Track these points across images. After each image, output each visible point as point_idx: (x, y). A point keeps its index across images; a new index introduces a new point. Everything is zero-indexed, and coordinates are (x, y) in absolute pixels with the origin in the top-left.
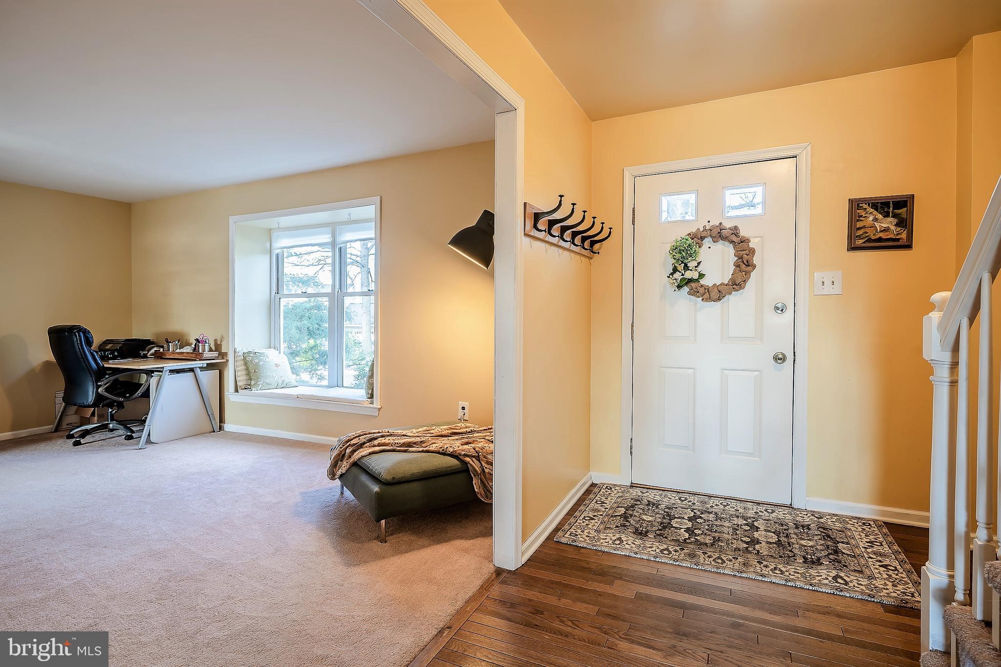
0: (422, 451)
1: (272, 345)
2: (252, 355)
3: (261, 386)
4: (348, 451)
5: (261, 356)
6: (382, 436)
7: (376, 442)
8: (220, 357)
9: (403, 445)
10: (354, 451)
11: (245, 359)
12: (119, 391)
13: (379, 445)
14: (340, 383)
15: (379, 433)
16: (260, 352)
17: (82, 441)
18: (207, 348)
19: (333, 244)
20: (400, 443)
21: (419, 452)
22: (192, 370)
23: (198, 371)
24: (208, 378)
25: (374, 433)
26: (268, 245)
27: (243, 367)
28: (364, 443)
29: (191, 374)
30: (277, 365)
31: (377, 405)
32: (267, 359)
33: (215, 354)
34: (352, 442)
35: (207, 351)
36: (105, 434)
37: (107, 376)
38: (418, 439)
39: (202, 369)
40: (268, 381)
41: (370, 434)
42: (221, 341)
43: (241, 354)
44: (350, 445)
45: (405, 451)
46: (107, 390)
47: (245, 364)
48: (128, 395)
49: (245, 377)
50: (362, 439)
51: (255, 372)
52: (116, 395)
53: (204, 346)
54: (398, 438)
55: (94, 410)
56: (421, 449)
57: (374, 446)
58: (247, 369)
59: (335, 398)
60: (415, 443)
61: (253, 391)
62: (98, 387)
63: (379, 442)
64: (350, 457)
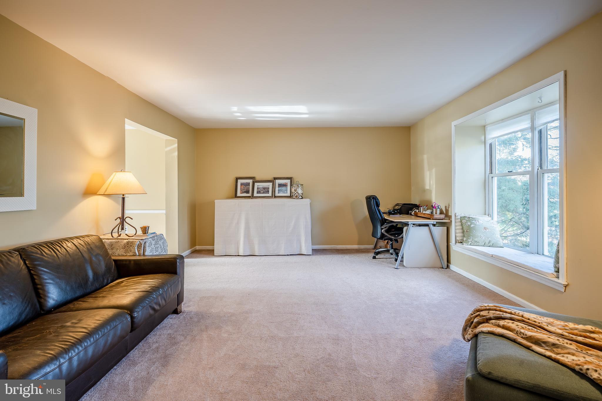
0: (549, 358)
1: (487, 213)
2: (466, 219)
3: (470, 242)
4: (476, 320)
5: (473, 220)
6: (511, 319)
7: (502, 322)
8: (446, 218)
9: (529, 339)
10: (479, 323)
11: (461, 221)
12: (392, 233)
13: (504, 327)
14: (540, 251)
15: (511, 313)
16: (473, 217)
17: (377, 257)
18: (438, 211)
19: (532, 128)
20: (526, 335)
21: (545, 356)
22: (427, 225)
23: (431, 226)
24: (438, 231)
25: (506, 312)
26: (483, 138)
27: (461, 227)
28: (490, 319)
29: (427, 228)
30: (485, 228)
31: (563, 281)
32: (477, 223)
33: (443, 216)
34: (482, 313)
35: (438, 214)
36: (387, 255)
37: (385, 224)
38: (553, 339)
39: (434, 225)
40: (476, 239)
41: (501, 311)
42: (448, 208)
43: (459, 217)
44: (479, 315)
45: (528, 348)
46: (386, 231)
47: (462, 225)
48: (396, 236)
49: (461, 234)
50: (492, 314)
51: (467, 231)
52: (391, 235)
53: (437, 210)
54: (530, 328)
55: (388, 242)
56: (548, 353)
57: (499, 326)
58: (462, 229)
59: (521, 264)
60: (545, 343)
61: (464, 246)
62: (382, 229)
63: (505, 324)
64: (475, 327)
